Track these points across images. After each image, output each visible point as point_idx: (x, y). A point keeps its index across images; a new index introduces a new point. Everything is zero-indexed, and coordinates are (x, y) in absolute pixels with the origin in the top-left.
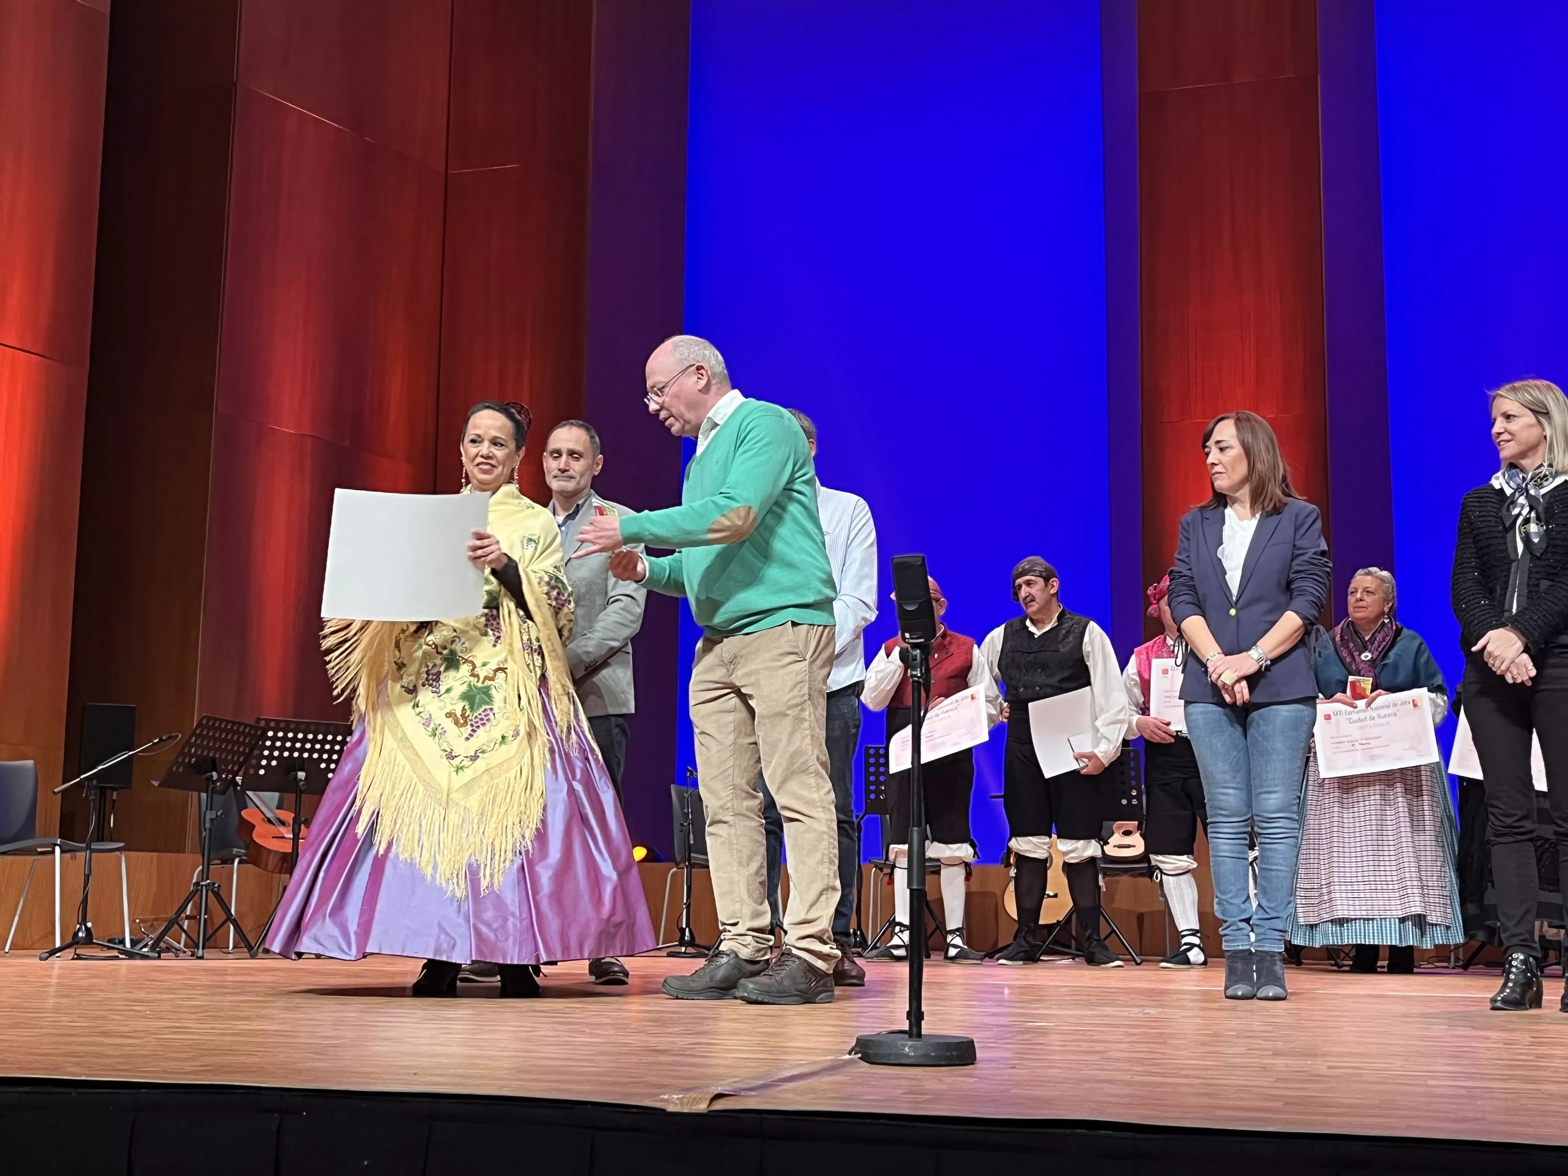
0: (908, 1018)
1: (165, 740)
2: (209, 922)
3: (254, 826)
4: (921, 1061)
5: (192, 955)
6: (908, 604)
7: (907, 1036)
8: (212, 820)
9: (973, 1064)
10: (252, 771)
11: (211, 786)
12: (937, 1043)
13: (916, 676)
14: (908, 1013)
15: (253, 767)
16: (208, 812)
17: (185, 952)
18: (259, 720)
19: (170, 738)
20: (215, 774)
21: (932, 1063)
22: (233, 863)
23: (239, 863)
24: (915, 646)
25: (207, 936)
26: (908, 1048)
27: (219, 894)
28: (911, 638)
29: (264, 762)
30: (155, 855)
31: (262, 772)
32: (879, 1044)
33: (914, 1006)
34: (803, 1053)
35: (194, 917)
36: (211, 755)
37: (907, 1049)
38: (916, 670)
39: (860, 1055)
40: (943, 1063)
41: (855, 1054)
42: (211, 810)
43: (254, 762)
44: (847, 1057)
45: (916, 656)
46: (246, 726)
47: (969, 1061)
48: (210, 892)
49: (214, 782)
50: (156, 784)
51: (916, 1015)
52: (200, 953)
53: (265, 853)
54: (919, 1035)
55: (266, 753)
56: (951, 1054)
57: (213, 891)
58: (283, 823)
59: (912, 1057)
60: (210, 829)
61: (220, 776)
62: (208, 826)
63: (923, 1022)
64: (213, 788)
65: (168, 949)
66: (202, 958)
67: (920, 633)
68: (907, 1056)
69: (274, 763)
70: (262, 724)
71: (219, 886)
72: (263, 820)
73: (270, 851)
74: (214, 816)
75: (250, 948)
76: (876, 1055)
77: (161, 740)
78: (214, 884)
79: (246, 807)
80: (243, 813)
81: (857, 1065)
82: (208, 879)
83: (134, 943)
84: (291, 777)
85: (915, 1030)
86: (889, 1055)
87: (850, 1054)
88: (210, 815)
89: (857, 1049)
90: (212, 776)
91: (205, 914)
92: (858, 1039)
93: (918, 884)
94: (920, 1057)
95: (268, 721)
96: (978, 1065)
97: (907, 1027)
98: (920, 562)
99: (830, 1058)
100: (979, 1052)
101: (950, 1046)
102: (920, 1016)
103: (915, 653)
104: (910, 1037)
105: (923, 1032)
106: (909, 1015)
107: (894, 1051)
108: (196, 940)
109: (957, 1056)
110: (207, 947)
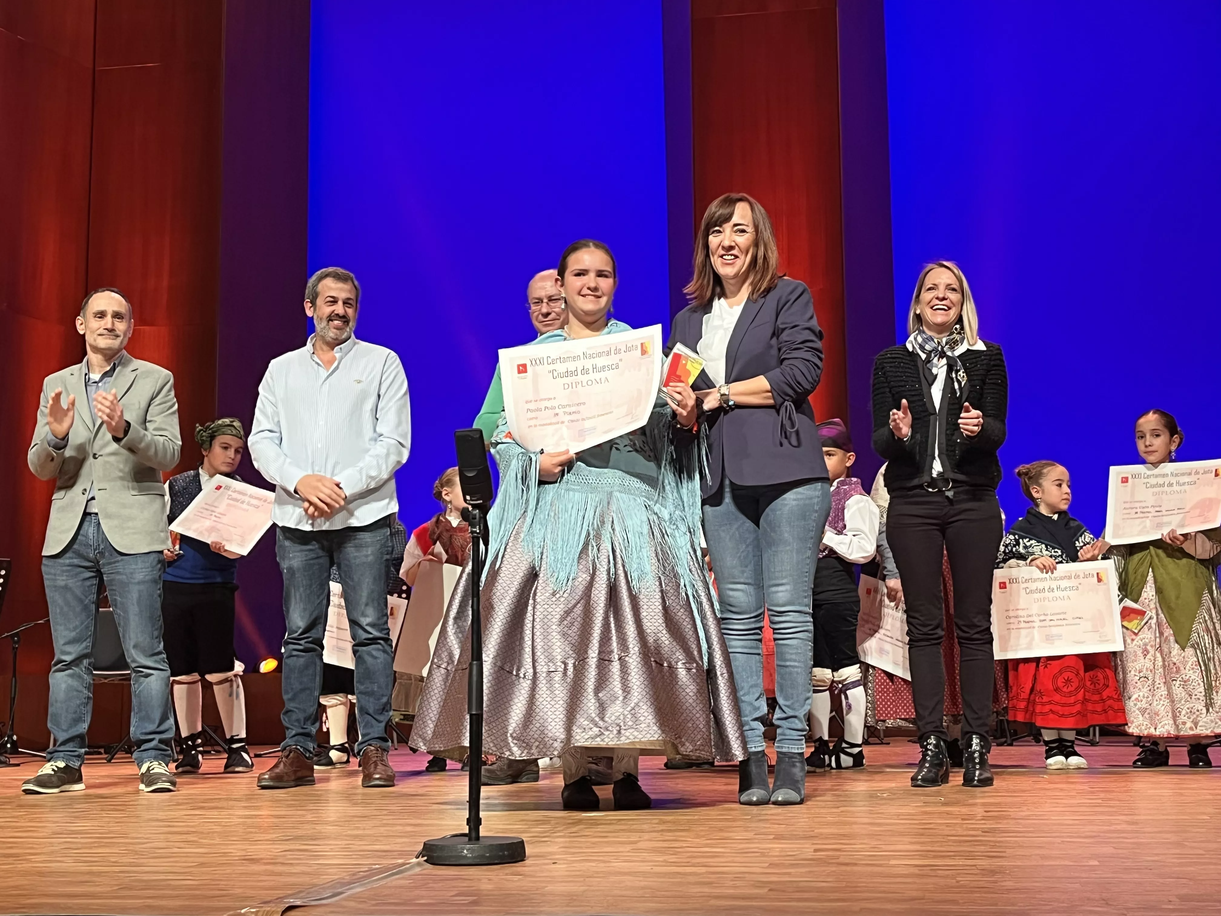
0: (468, 824)
4: (480, 861)
6: (469, 471)
7: (467, 839)
9: (523, 860)
12: (492, 846)
13: (475, 532)
14: (468, 819)
21: (488, 862)
24: (475, 506)
28: (471, 500)
32: (442, 848)
33: (473, 813)
34: (378, 857)
37: (466, 851)
38: (475, 527)
39: (426, 858)
40: (496, 862)
41: (422, 857)
44: (415, 860)
45: (476, 515)
47: (521, 859)
51: (474, 821)
54: (478, 838)
56: (504, 855)
59: (468, 858)
63: (481, 827)
67: (478, 496)
68: (465, 857)
76: (439, 857)
81: (424, 867)
85: (473, 835)
86: (450, 857)
87: (417, 857)
89: (425, 853)
92: (425, 844)
93: (477, 710)
94: (477, 857)
96: (527, 862)
97: (467, 831)
98: (478, 436)
99: (400, 861)
100: (528, 850)
101: (502, 847)
102: (478, 822)
103: (475, 512)
104: (470, 840)
105: (481, 834)
106: (469, 821)
107: (455, 854)
109: (509, 855)
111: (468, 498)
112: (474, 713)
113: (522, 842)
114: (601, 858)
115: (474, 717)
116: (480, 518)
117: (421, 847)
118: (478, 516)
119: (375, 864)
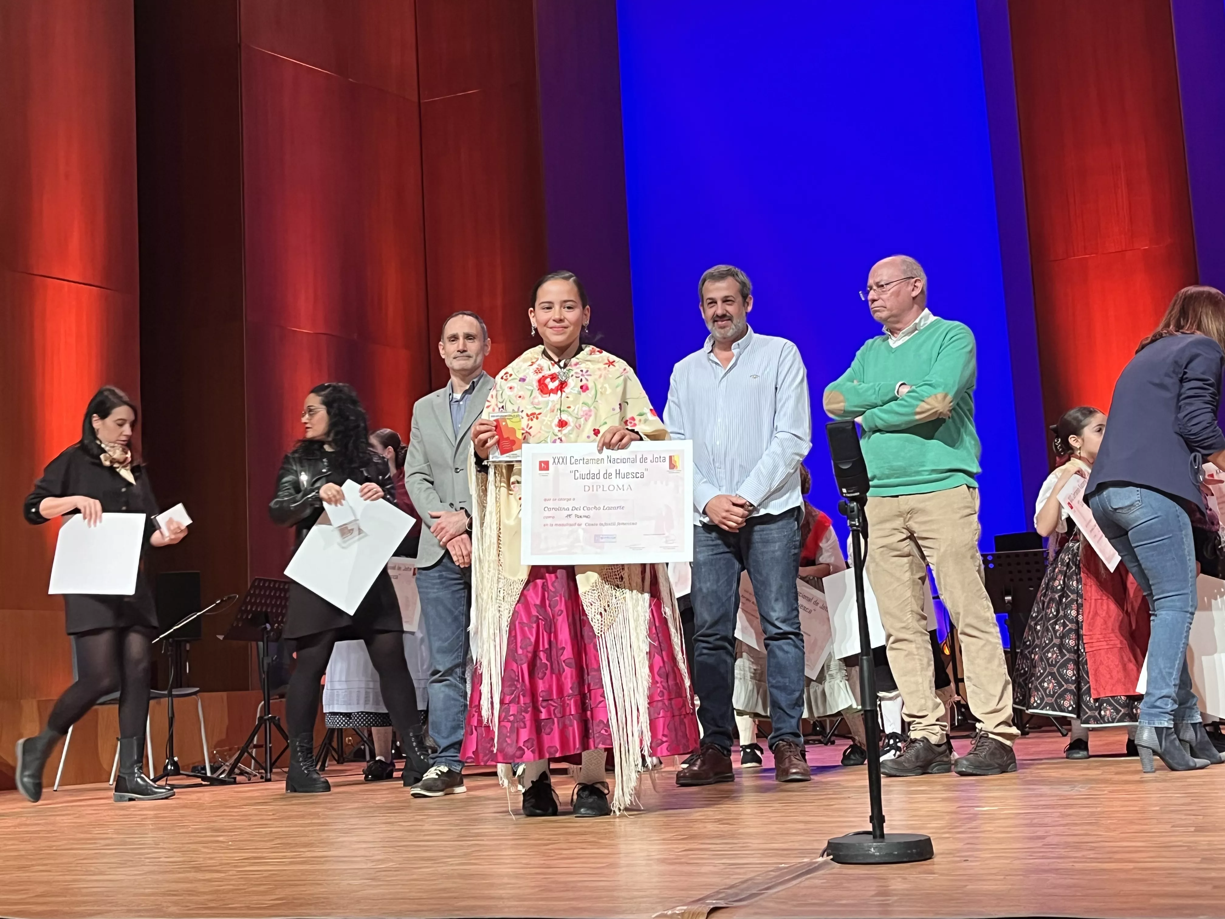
0: (871, 822)
1: (226, 601)
2: (273, 749)
4: (887, 859)
5: (262, 778)
6: (844, 464)
7: (872, 836)
8: (269, 664)
9: (930, 858)
11: (266, 636)
12: (899, 843)
13: (855, 525)
14: (871, 817)
16: (265, 658)
17: (255, 776)
19: (229, 598)
20: (268, 626)
21: (896, 860)
24: (853, 499)
25: (273, 761)
26: (874, 849)
27: (279, 725)
28: (848, 493)
30: (224, 694)
32: (848, 846)
33: (876, 811)
34: (781, 856)
35: (261, 746)
36: (264, 610)
37: (872, 850)
38: (854, 521)
39: (831, 857)
40: (905, 860)
41: (828, 855)
42: (268, 655)
44: (821, 859)
45: (853, 508)
47: (928, 856)
48: (272, 724)
49: (268, 632)
50: (221, 637)
51: (878, 818)
52: (269, 777)
54: (882, 836)
56: (912, 853)
57: (274, 724)
59: (876, 856)
60: (268, 672)
61: (272, 625)
62: (266, 669)
63: (884, 824)
64: (267, 637)
65: (242, 773)
66: (269, 780)
67: (855, 488)
68: (873, 855)
71: (279, 719)
74: (270, 661)
76: (847, 856)
77: (222, 601)
78: (275, 717)
81: (830, 866)
82: (269, 714)
83: (214, 770)
85: (878, 833)
86: (857, 856)
87: (822, 856)
88: (267, 660)
89: (830, 851)
90: (266, 628)
91: (270, 743)
92: (829, 843)
94: (885, 856)
96: (936, 859)
97: (871, 829)
98: (850, 427)
99: (806, 860)
100: (936, 848)
101: (910, 845)
102: (882, 819)
103: (852, 505)
104: (875, 837)
105: (885, 832)
106: (872, 819)
107: (862, 852)
108: (264, 765)
109: (917, 853)
110: (274, 770)
111: (844, 490)
112: (868, 708)
113: (929, 840)
114: (1013, 855)
116: (858, 510)
117: (826, 845)
118: (856, 509)
119: (782, 863)
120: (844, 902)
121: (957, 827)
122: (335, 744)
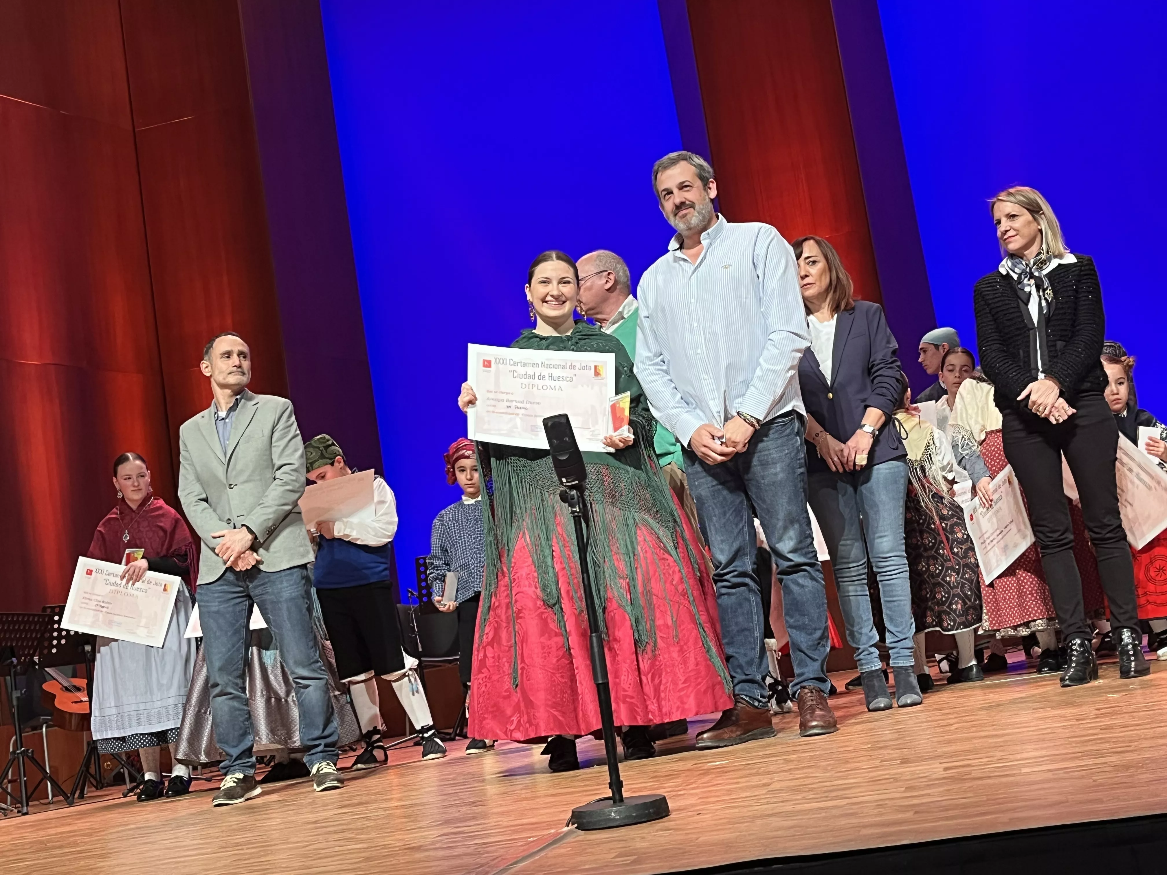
0: (610, 788)
2: (28, 783)
3: (54, 696)
4: (627, 821)
5: (19, 812)
6: (561, 455)
7: (612, 802)
8: (18, 698)
9: (668, 815)
10: (46, 651)
11: (13, 670)
12: (637, 805)
13: (576, 512)
14: (610, 784)
15: (46, 648)
16: (14, 692)
17: (12, 811)
18: (44, 609)
20: (14, 659)
21: (635, 821)
22: (42, 729)
23: (46, 728)
24: (572, 488)
26: (614, 813)
27: (33, 758)
28: (568, 482)
29: (55, 642)
31: (54, 651)
32: (590, 814)
33: (614, 777)
34: (531, 830)
35: (15, 781)
36: (9, 644)
37: (613, 814)
38: (575, 507)
39: (576, 825)
40: (643, 820)
41: (573, 824)
42: (16, 689)
43: (46, 644)
44: (566, 829)
45: (573, 495)
46: (34, 615)
47: (664, 814)
48: (26, 758)
49: (15, 666)
51: (616, 784)
52: (25, 810)
53: (67, 716)
54: (621, 800)
55: (55, 634)
56: (649, 812)
57: (28, 756)
58: (78, 689)
59: (617, 820)
60: (18, 706)
61: (19, 660)
62: (15, 703)
63: (623, 789)
64: (15, 672)
66: (26, 813)
67: (573, 477)
68: (614, 820)
69: (63, 642)
70: (49, 611)
71: (32, 752)
72: (62, 689)
73: (71, 714)
74: (19, 695)
75: (66, 798)
76: (589, 823)
78: (28, 750)
79: (46, 681)
80: (44, 686)
81: (575, 835)
82: (22, 747)
84: (80, 650)
85: (617, 797)
86: (600, 821)
87: (568, 825)
88: (16, 694)
89: (574, 820)
90: (12, 662)
91: (25, 776)
92: (573, 812)
93: (602, 679)
94: (624, 818)
95: (53, 608)
96: (672, 816)
97: (610, 795)
98: (565, 420)
99: (552, 831)
100: (671, 805)
101: (646, 806)
102: (620, 785)
103: (572, 493)
104: (614, 802)
105: (624, 796)
106: (611, 786)
107: (603, 818)
108: (19, 799)
109: (654, 813)
110: (30, 803)
111: (564, 480)
112: (600, 682)
113: (664, 799)
114: (740, 804)
115: (601, 687)
116: (578, 497)
117: (570, 815)
118: (576, 496)
119: (530, 837)
120: (587, 867)
121: (691, 784)
122: (92, 770)
